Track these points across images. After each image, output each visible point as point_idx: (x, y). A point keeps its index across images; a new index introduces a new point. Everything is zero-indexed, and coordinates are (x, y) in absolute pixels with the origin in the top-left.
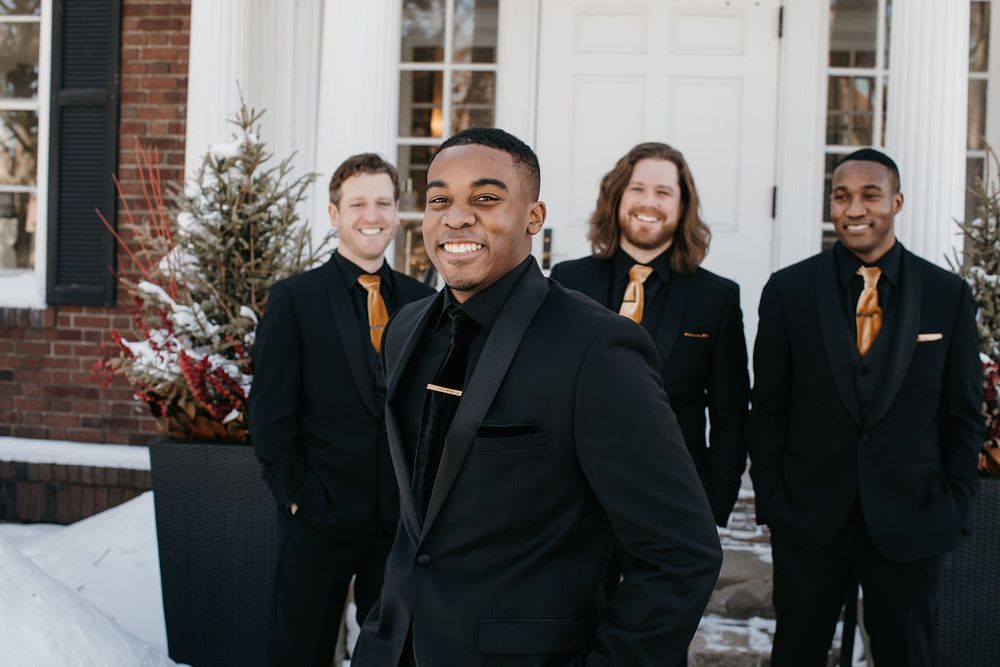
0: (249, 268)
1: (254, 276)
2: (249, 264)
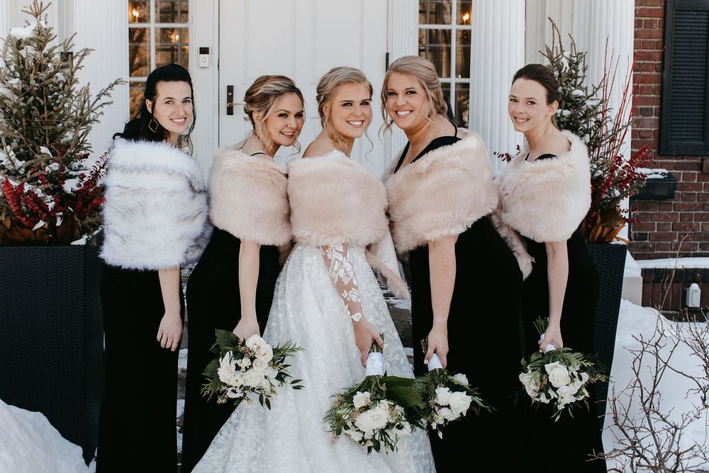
0: (44, 118)
1: (48, 124)
2: (43, 116)
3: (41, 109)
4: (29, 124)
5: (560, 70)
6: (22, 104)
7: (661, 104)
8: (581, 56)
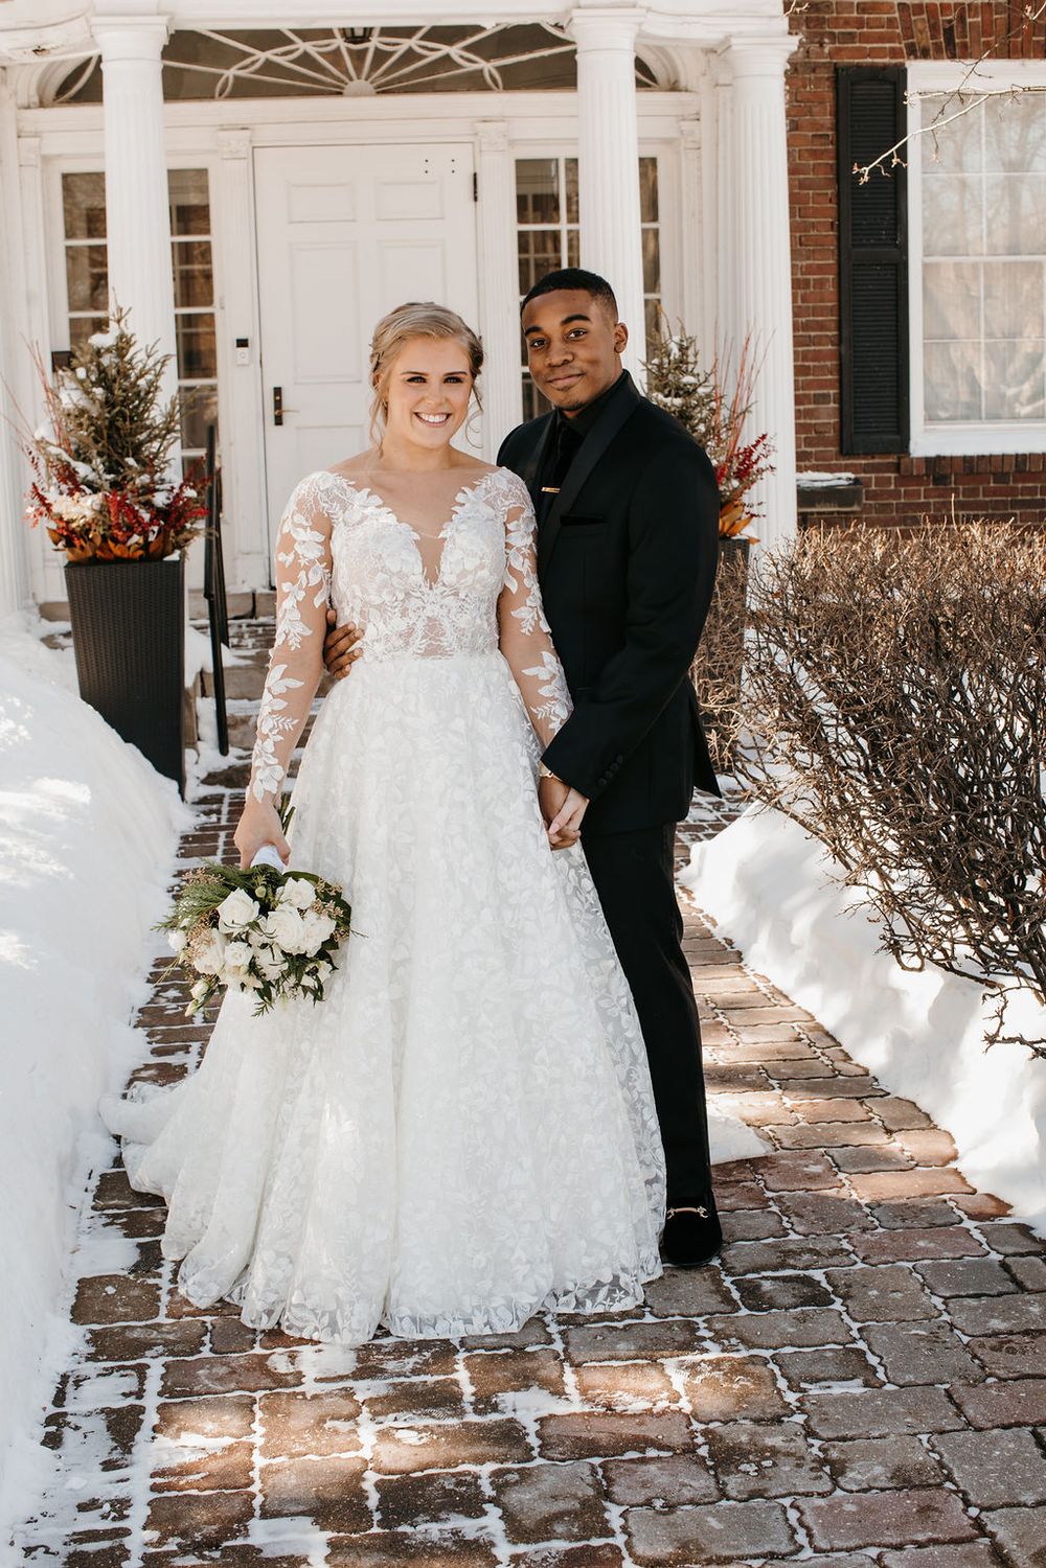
3: (125, 421)
4: (109, 437)
5: (669, 356)
6: (107, 415)
7: (841, 388)
8: (692, 341)
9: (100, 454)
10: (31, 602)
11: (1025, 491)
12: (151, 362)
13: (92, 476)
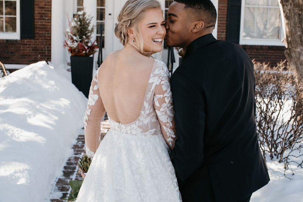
3: (84, 29)
6: (80, 28)
7: (226, 30)
9: (78, 35)
10: (66, 62)
11: (262, 52)
12: (89, 18)
13: (76, 39)
